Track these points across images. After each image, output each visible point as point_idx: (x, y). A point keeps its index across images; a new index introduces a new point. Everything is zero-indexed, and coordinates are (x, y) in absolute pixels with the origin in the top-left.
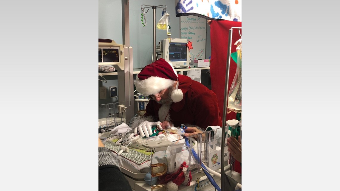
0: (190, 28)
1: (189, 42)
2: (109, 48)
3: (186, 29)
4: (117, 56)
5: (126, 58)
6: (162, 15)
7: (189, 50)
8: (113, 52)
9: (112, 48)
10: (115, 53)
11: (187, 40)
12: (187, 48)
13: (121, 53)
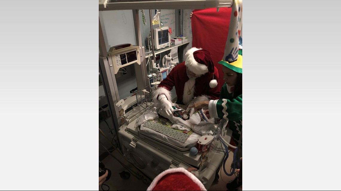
0: (166, 15)
1: (170, 28)
2: (130, 51)
3: (164, 16)
4: (136, 56)
5: (141, 55)
6: (156, 14)
7: (170, 34)
8: (133, 53)
9: (132, 51)
10: (134, 54)
11: (168, 27)
12: (169, 33)
13: (138, 52)
